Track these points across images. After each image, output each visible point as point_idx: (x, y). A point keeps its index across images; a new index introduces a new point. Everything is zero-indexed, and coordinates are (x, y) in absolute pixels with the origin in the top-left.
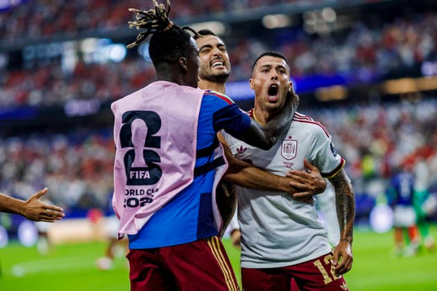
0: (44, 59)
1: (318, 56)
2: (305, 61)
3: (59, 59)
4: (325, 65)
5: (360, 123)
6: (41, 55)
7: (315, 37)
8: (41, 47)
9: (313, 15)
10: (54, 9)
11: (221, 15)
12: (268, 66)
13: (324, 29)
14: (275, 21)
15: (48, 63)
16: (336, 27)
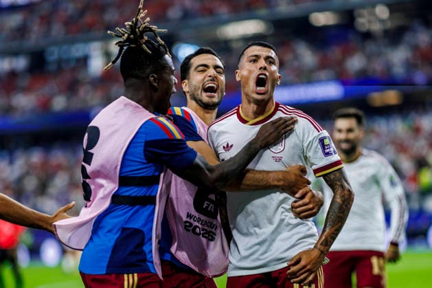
0: (68, 61)
1: (369, 57)
2: (355, 63)
3: (84, 61)
4: (377, 67)
5: (417, 131)
6: (64, 57)
7: (367, 36)
8: (65, 47)
9: (365, 12)
10: (80, 6)
11: (263, 12)
12: (256, 56)
13: (376, 27)
14: (322, 19)
15: (72, 64)
16: (389, 25)
